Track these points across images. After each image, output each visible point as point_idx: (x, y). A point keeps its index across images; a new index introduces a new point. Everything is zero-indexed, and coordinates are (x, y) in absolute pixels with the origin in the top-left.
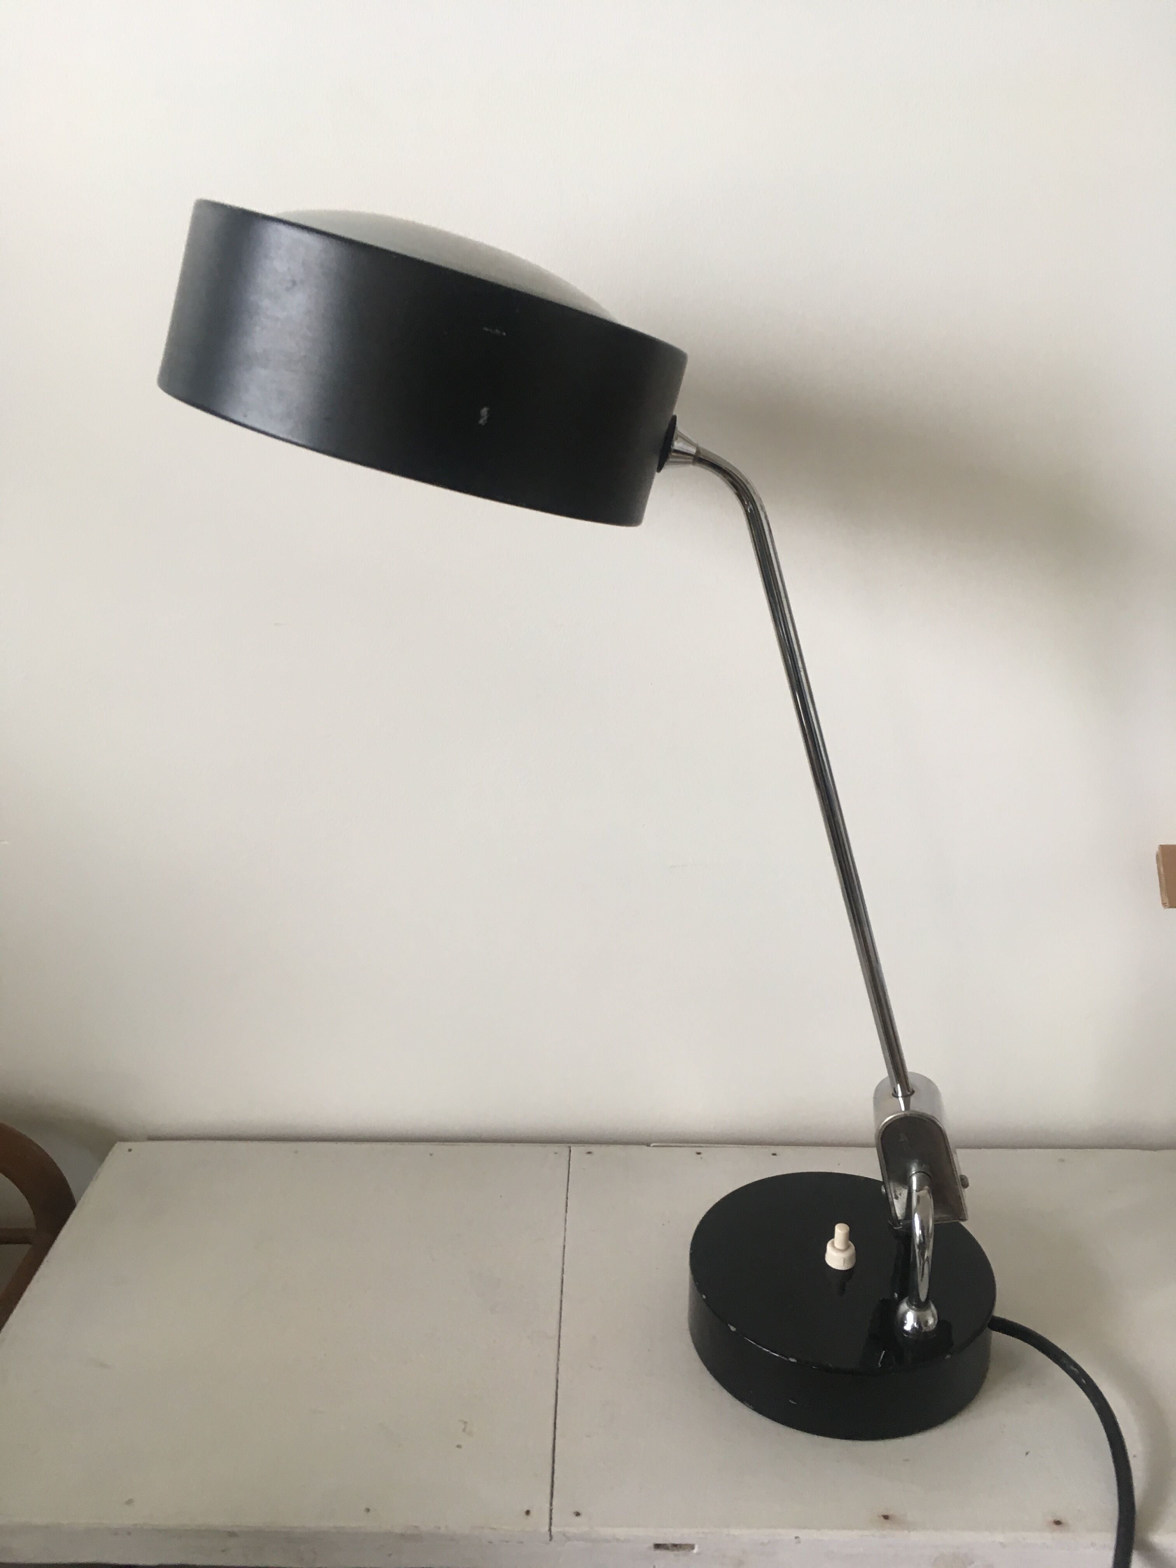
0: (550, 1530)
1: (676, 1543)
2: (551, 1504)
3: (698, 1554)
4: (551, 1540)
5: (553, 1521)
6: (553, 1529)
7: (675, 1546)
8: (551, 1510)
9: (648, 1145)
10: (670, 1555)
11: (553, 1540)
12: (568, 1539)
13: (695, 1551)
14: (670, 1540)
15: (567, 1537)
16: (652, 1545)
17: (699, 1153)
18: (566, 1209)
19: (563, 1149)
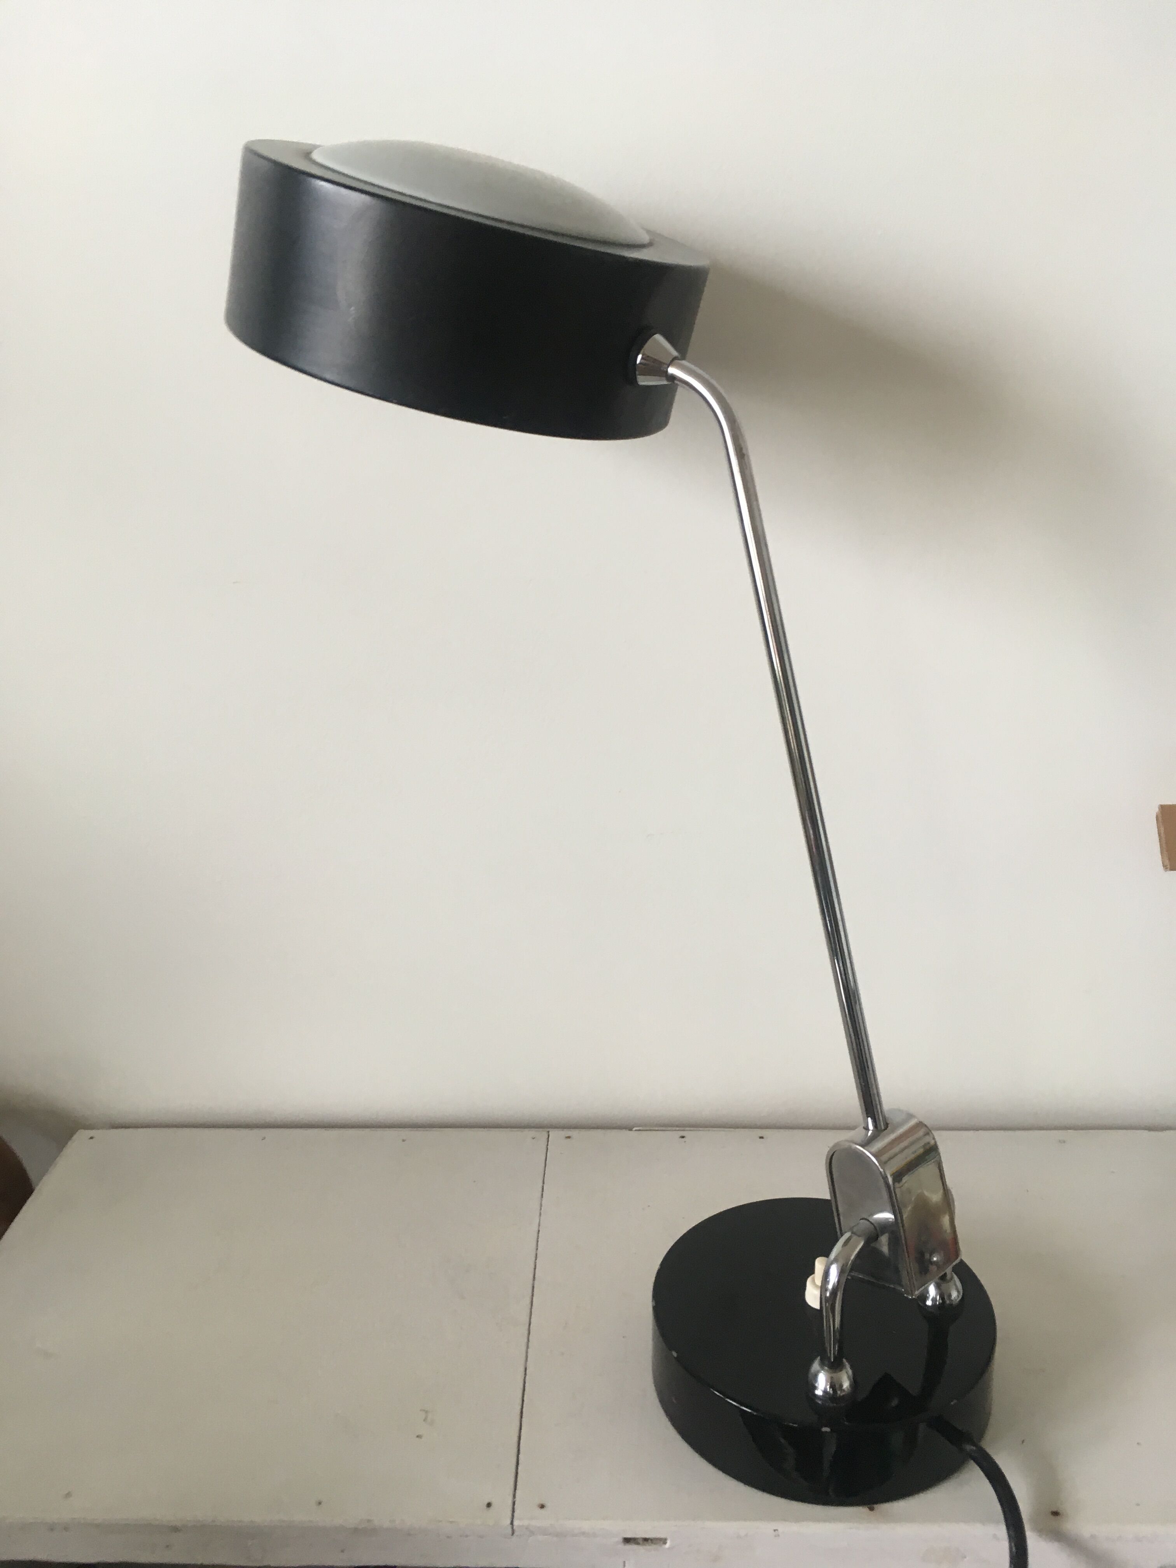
0: (512, 1523)
1: (647, 1536)
2: (514, 1496)
3: (669, 1549)
4: (513, 1533)
5: (516, 1514)
6: (516, 1523)
7: (646, 1540)
8: (514, 1503)
9: (631, 1130)
10: (640, 1549)
11: (516, 1533)
12: (532, 1533)
13: (668, 1545)
14: (640, 1535)
15: (531, 1532)
16: (621, 1540)
17: (683, 1137)
18: (542, 1195)
19: (542, 1135)
